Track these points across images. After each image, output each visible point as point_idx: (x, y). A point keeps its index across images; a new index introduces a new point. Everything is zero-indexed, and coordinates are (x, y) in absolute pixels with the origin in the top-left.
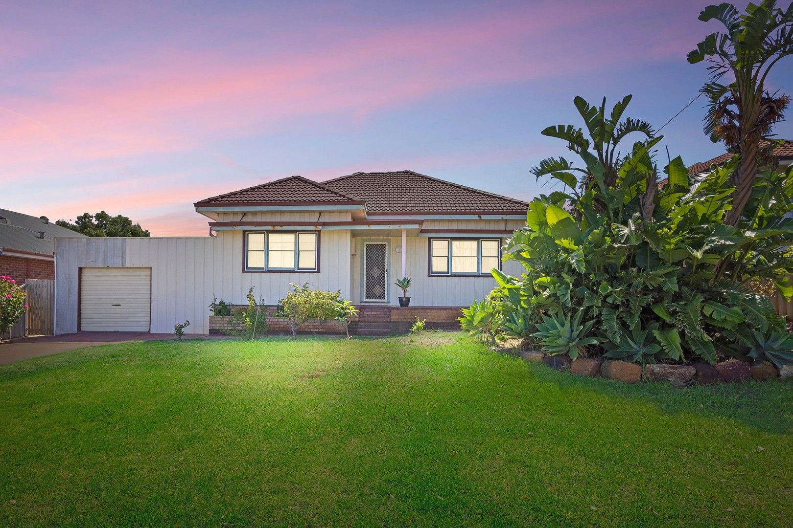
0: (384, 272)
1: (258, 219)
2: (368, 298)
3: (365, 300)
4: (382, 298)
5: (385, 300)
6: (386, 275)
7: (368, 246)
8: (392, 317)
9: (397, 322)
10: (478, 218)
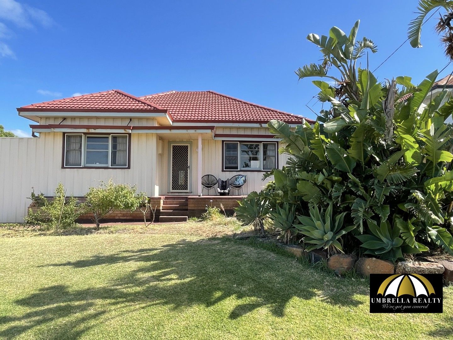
0: (187, 168)
1: (77, 123)
2: (174, 189)
3: (171, 191)
4: (186, 189)
5: (188, 191)
6: (189, 170)
7: (174, 147)
8: (189, 205)
9: (193, 210)
10: (260, 126)
